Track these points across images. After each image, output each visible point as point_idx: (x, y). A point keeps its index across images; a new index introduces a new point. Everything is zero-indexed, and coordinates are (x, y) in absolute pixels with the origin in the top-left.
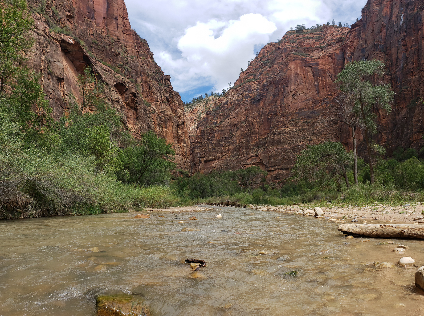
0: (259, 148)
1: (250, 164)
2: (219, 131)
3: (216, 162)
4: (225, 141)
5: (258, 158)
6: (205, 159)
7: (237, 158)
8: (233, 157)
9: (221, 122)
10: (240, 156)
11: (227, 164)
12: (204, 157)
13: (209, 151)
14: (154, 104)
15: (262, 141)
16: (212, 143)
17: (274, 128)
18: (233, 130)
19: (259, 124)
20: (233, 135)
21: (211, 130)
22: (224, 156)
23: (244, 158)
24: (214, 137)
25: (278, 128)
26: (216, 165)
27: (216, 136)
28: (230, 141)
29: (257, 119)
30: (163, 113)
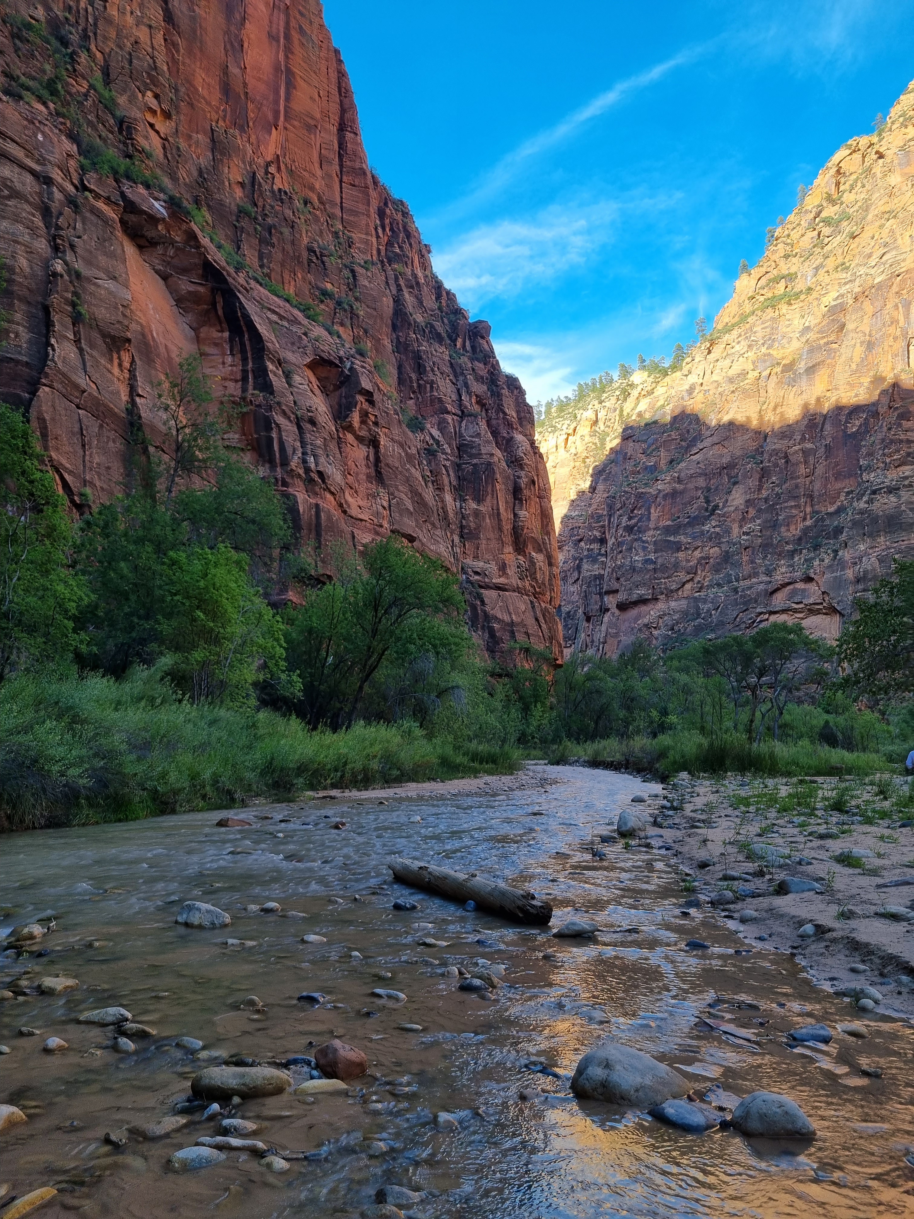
0: (816, 547)
1: (784, 611)
2: (665, 497)
3: (661, 606)
4: (689, 530)
5: (812, 587)
6: (621, 597)
7: (736, 590)
8: (719, 585)
9: (671, 462)
10: (747, 583)
11: (698, 615)
12: (617, 591)
13: (633, 569)
14: (435, 420)
15: (827, 522)
16: (644, 542)
17: (869, 469)
18: (716, 489)
19: (811, 460)
20: (716, 507)
21: (640, 496)
22: (688, 586)
23: (762, 587)
24: (649, 519)
25: (886, 467)
26: (660, 617)
27: (654, 514)
28: (706, 528)
29: (803, 439)
30: (465, 452)
